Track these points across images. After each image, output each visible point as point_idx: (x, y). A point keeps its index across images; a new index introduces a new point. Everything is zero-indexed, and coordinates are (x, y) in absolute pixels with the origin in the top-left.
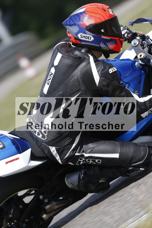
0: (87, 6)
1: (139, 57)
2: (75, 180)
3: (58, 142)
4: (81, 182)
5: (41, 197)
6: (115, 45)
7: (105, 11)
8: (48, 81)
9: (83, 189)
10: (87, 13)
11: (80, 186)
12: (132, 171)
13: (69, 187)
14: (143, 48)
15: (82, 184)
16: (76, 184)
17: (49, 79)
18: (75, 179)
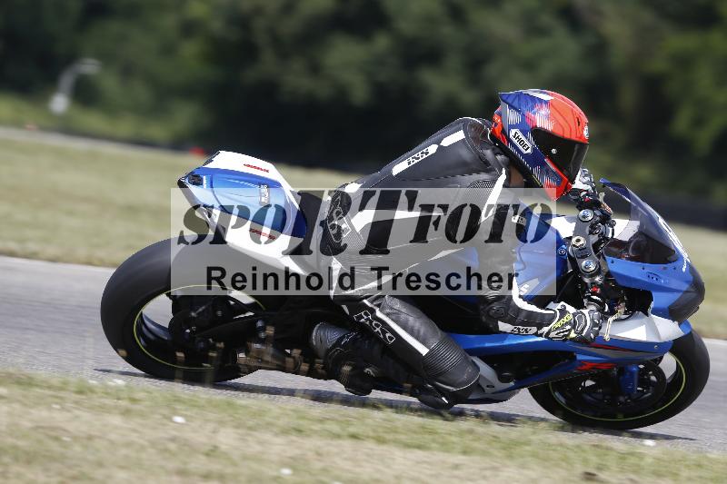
0: (559, 97)
1: (574, 240)
2: (331, 339)
4: (337, 349)
5: (259, 324)
7: (579, 125)
8: (412, 158)
10: (550, 106)
11: (331, 353)
14: (591, 233)
15: (336, 353)
16: (328, 345)
17: (417, 157)
18: (333, 337)
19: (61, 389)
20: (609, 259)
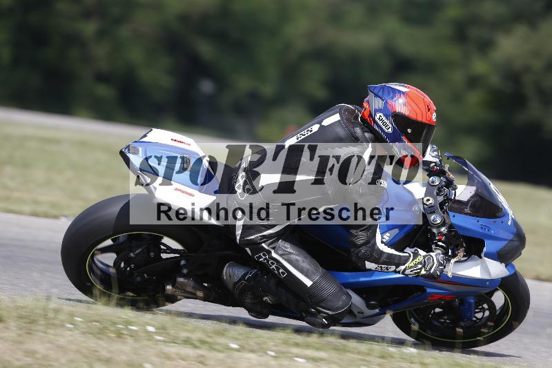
0: (414, 89)
1: (425, 200)
2: (238, 275)
4: (243, 283)
5: (183, 262)
7: (429, 111)
8: (300, 135)
9: (237, 293)
10: (407, 96)
11: (237, 285)
14: (438, 194)
15: (242, 286)
16: (235, 279)
17: (304, 134)
19: (368, 354)
20: (451, 214)
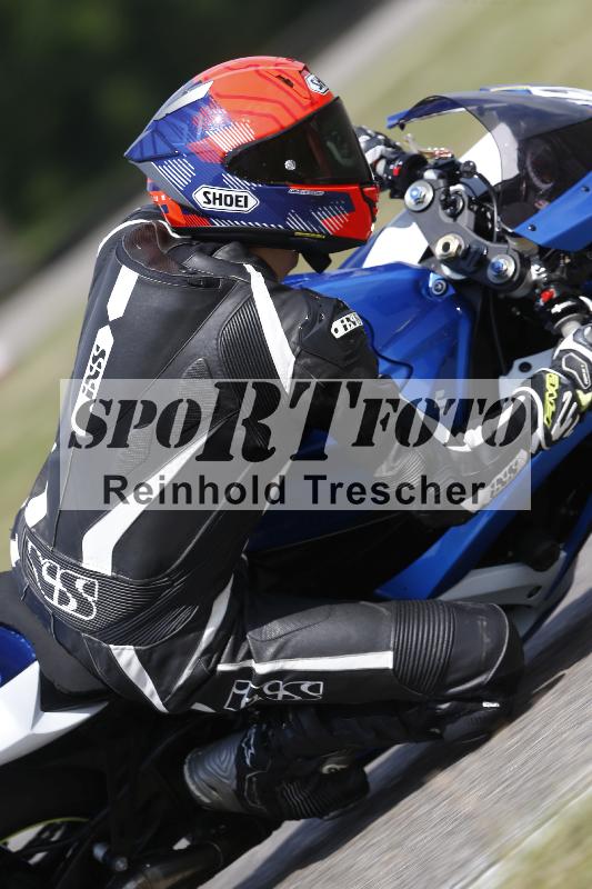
0: (216, 74)
1: (438, 251)
2: (225, 772)
3: (146, 622)
4: (250, 779)
5: (99, 852)
6: (345, 217)
7: (291, 86)
8: (87, 383)
9: (258, 805)
10: (219, 100)
11: (245, 794)
12: (451, 716)
13: (202, 801)
14: (454, 216)
15: (254, 786)
16: (230, 786)
17: (92, 373)
18: (224, 766)
20: (520, 229)
